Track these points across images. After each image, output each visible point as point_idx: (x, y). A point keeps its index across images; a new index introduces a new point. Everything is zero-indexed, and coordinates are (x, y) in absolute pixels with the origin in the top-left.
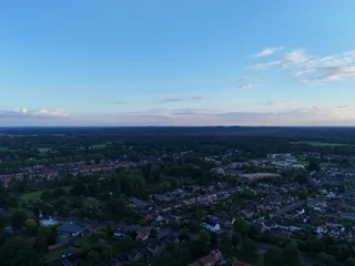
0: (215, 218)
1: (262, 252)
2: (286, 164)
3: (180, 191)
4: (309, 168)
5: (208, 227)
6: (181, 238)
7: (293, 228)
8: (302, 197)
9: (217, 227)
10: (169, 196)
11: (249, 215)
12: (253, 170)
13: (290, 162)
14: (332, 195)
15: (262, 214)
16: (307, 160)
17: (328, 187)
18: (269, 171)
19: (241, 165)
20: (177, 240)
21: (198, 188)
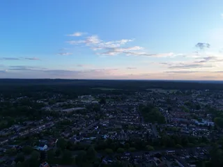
0: (44, 141)
1: (74, 156)
2: (89, 101)
3: (16, 126)
4: (100, 103)
5: (39, 148)
6: (16, 161)
7: (92, 138)
8: (97, 120)
9: (46, 147)
10: (6, 131)
11: (67, 135)
12: (69, 106)
13: (91, 100)
14: (111, 116)
15: (75, 133)
16: (100, 98)
17: (109, 112)
18: (79, 106)
19: (62, 103)
20: (14, 163)
21: (31, 123)
